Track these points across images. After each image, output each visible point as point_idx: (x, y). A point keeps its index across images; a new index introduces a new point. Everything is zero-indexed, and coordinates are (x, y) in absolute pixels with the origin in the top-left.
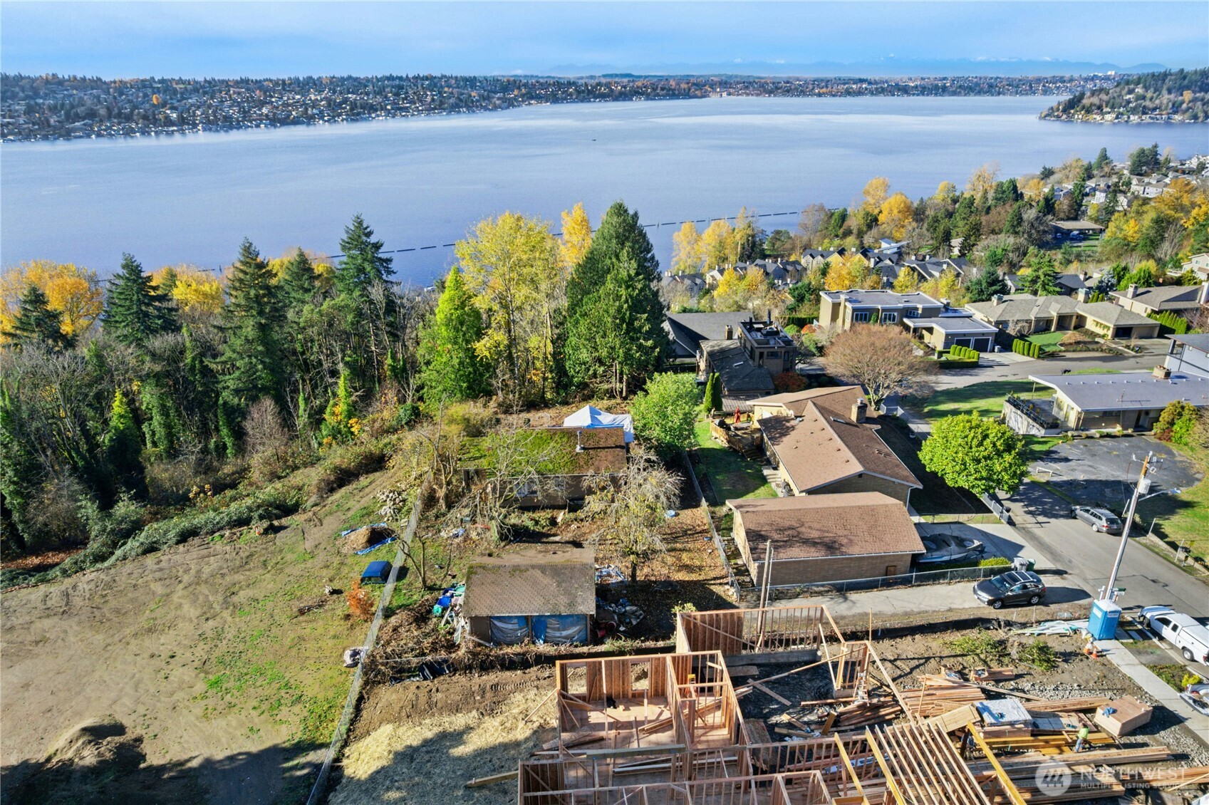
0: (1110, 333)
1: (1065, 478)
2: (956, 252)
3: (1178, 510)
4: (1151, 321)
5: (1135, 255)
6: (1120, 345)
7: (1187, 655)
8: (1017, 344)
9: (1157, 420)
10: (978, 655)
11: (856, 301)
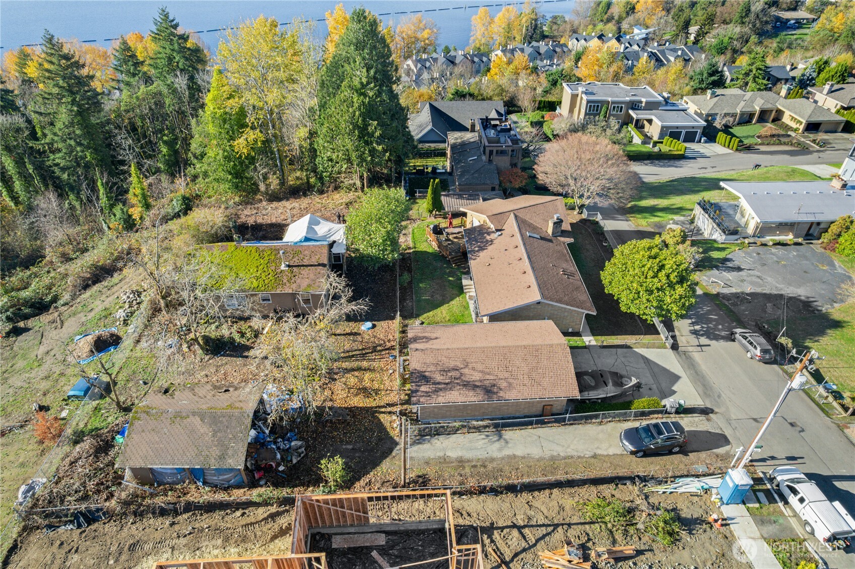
0: (801, 127)
1: (733, 290)
2: (692, 38)
3: (829, 331)
4: (839, 118)
5: (837, 47)
6: (807, 140)
7: (808, 529)
8: (721, 136)
9: (826, 231)
10: (605, 523)
11: (592, 94)
